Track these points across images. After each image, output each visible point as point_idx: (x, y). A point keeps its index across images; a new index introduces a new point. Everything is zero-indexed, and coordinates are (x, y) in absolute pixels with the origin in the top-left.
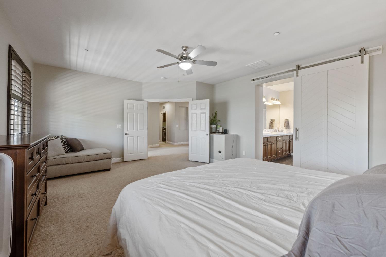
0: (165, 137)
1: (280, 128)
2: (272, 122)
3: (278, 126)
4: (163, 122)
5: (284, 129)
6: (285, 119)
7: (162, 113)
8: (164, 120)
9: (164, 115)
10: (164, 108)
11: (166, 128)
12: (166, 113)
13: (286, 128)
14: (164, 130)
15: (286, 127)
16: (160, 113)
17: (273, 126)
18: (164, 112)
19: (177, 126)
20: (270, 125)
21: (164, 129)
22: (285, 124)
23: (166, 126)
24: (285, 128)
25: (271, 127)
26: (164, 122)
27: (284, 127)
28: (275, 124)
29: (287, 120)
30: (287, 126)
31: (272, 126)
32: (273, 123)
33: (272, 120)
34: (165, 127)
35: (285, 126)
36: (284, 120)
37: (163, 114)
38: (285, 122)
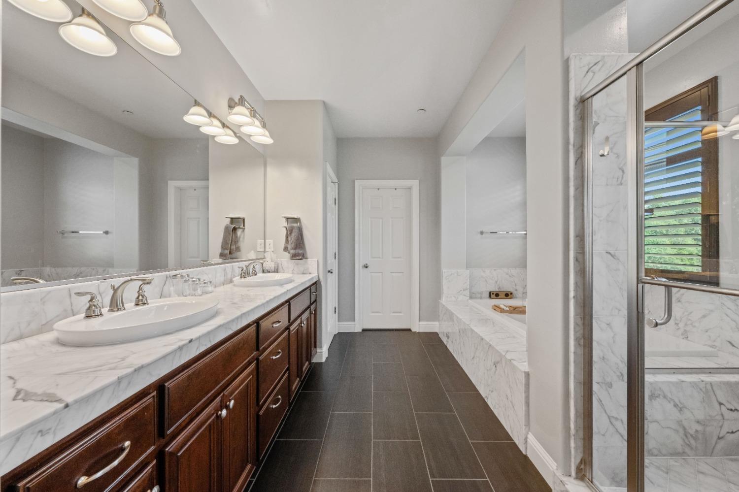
1: (268, 256)
2: (235, 229)
3: (260, 248)
5: (285, 259)
6: (287, 218)
13: (294, 257)
15: (293, 251)
17: (238, 249)
20: (224, 246)
22: (287, 237)
24: (287, 255)
25: (230, 253)
27: (286, 249)
28: (247, 238)
29: (297, 220)
30: (296, 248)
31: (233, 247)
32: (239, 232)
33: (233, 220)
35: (290, 247)
36: (284, 223)
38: (289, 232)
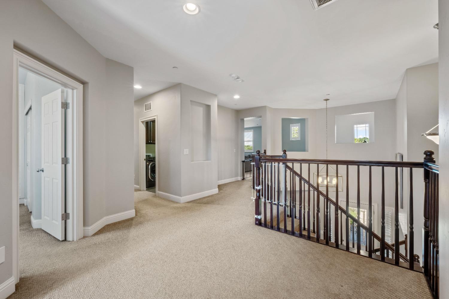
0: (154, 178)
4: (148, 143)
7: (143, 122)
8: (150, 139)
9: (150, 126)
10: (148, 107)
11: (154, 158)
12: (154, 121)
14: (152, 161)
16: (140, 121)
18: (149, 117)
19: (186, 151)
21: (150, 160)
23: (154, 152)
26: (151, 143)
34: (151, 155)
37: (147, 123)
